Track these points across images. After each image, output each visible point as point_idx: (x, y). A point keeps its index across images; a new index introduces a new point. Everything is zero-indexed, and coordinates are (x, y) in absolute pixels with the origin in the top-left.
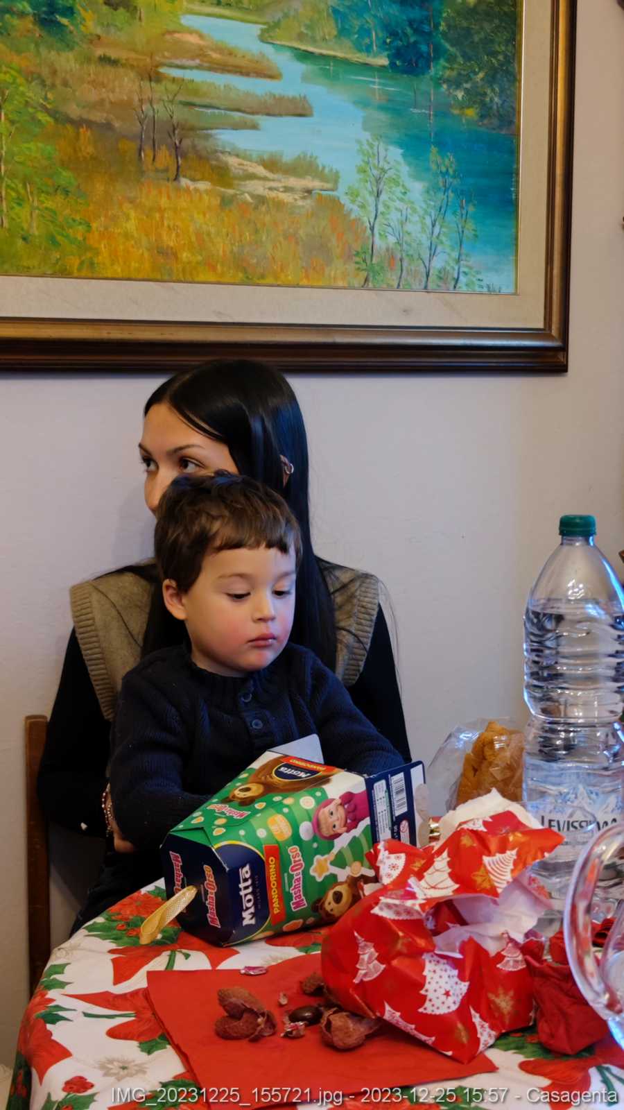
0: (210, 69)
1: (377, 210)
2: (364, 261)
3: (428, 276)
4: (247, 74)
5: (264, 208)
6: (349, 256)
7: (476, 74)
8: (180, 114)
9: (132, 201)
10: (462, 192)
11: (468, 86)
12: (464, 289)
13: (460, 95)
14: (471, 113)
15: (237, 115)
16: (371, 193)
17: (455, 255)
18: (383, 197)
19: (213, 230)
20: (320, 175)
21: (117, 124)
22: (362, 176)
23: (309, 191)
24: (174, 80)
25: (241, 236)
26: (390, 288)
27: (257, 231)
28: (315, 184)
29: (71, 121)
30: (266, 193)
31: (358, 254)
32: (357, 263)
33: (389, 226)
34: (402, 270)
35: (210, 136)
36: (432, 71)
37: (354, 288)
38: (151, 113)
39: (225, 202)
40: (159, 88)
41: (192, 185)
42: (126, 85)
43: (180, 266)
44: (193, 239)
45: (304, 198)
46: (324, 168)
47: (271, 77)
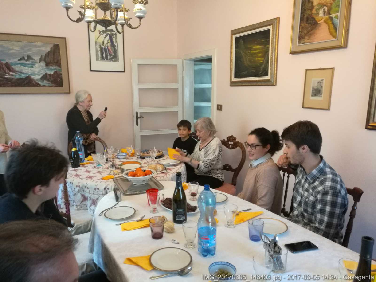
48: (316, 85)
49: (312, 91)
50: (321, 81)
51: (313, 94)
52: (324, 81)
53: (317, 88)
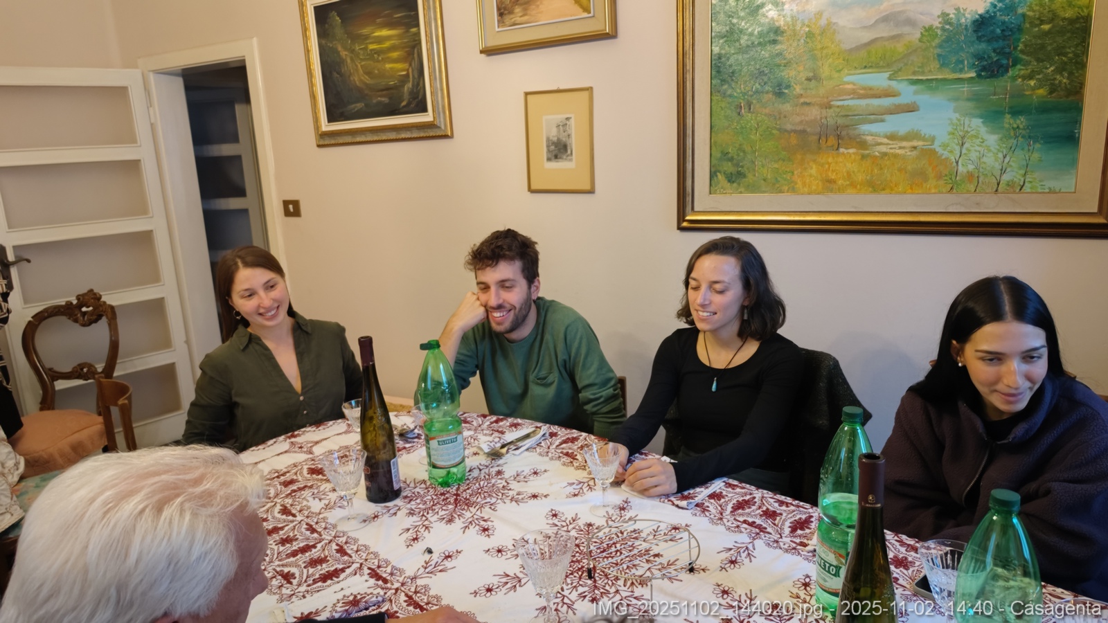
0: (858, 98)
1: (961, 153)
2: (951, 179)
3: (998, 184)
4: (880, 97)
5: (886, 158)
6: (939, 177)
7: (1048, 68)
8: (840, 121)
9: (814, 161)
10: (1030, 137)
11: (1040, 76)
12: (1029, 190)
14: (1041, 91)
15: (872, 117)
16: (958, 144)
17: (1022, 172)
18: (966, 146)
19: (856, 170)
20: (924, 139)
21: (808, 130)
22: (951, 136)
23: (915, 148)
24: (838, 107)
25: (872, 171)
26: (968, 192)
27: (881, 169)
28: (919, 143)
29: (786, 131)
30: (888, 151)
31: (946, 175)
32: (946, 180)
33: (970, 160)
34: (978, 182)
35: (857, 128)
36: (1010, 73)
37: (942, 193)
38: (826, 122)
39: (863, 157)
40: (832, 110)
41: (845, 151)
42: (814, 113)
43: (837, 187)
44: (845, 174)
45: (912, 151)
46: (925, 135)
47: (894, 96)
48: (554, 133)
49: (548, 146)
50: (565, 122)
51: (550, 156)
52: (572, 122)
53: (558, 139)
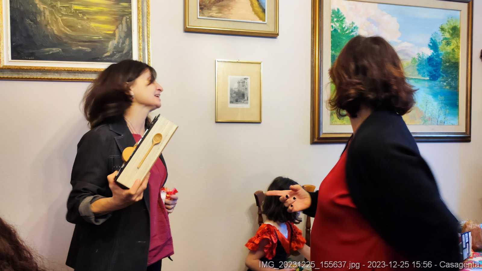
2: (423, 119)
3: (438, 122)
7: (449, 79)
11: (447, 82)
13: (445, 84)
14: (448, 87)
17: (444, 117)
34: (432, 121)
36: (439, 79)
37: (420, 125)
48: (236, 86)
49: (231, 94)
50: (243, 80)
51: (232, 100)
52: (249, 81)
53: (239, 90)
